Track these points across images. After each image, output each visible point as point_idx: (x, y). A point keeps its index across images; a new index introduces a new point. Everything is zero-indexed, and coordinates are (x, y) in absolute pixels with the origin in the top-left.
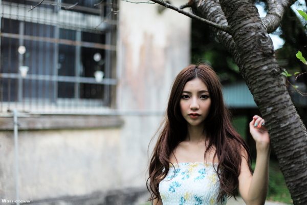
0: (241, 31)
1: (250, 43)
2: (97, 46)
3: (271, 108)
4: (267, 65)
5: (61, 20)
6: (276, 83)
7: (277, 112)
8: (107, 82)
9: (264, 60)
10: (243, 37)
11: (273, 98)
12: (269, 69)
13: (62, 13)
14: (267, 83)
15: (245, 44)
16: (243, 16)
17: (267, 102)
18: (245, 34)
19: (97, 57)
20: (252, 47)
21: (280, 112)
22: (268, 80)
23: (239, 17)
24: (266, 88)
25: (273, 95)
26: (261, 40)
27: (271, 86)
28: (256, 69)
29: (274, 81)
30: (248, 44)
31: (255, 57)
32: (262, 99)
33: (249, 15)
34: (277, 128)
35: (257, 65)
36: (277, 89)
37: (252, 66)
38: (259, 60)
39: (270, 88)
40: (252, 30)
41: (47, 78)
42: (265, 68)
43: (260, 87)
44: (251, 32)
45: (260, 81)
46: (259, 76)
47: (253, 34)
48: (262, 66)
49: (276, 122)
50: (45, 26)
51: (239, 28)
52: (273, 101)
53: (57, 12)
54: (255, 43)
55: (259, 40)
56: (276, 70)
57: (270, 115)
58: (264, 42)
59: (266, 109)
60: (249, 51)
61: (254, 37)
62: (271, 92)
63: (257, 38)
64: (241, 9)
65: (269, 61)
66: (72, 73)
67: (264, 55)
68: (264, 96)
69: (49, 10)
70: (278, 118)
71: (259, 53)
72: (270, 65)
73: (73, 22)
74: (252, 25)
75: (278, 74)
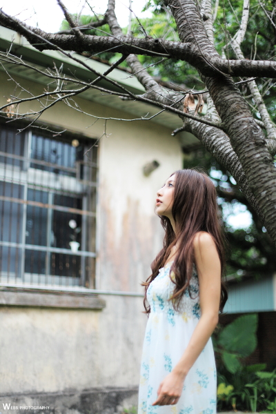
0: (234, 126)
1: (243, 135)
2: (73, 211)
3: (265, 192)
4: (259, 153)
5: (31, 180)
6: (268, 169)
7: (271, 194)
8: (84, 254)
9: (257, 149)
10: (237, 130)
11: (266, 182)
12: (262, 157)
13: (32, 171)
14: (260, 169)
15: (238, 136)
16: (236, 112)
17: (261, 187)
18: (238, 127)
19: (72, 224)
20: (245, 138)
21: (273, 194)
22: (261, 166)
23: (231, 113)
24: (260, 173)
25: (266, 179)
26: (253, 131)
27: (263, 171)
28: (249, 158)
29: (267, 167)
30: (241, 136)
31: (248, 147)
32: (257, 184)
33: (241, 111)
34: (271, 210)
35: (251, 154)
36: (270, 174)
37: (246, 156)
38: (252, 149)
39: (263, 173)
40: (244, 123)
41: (13, 245)
42: (258, 156)
43: (254, 173)
44: (244, 125)
45: (254, 168)
46: (253, 163)
47: (246, 127)
48: (255, 154)
49: (270, 205)
50: (12, 185)
51: (233, 123)
52: (266, 185)
53: (26, 171)
54: (248, 134)
55: (251, 131)
56: (268, 158)
57: (264, 198)
58: (256, 133)
59: (260, 194)
60: (242, 143)
61: (247, 129)
62: (264, 177)
63: (249, 130)
64: (234, 106)
65: (261, 150)
66: (42, 242)
67: (256, 144)
68: (258, 182)
69: (17, 168)
70: (272, 199)
71: (252, 143)
72: (262, 154)
73: (45, 183)
74: (244, 119)
75: (271, 161)
